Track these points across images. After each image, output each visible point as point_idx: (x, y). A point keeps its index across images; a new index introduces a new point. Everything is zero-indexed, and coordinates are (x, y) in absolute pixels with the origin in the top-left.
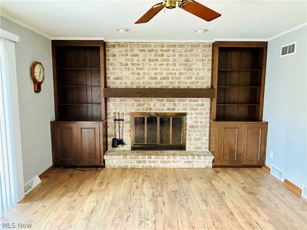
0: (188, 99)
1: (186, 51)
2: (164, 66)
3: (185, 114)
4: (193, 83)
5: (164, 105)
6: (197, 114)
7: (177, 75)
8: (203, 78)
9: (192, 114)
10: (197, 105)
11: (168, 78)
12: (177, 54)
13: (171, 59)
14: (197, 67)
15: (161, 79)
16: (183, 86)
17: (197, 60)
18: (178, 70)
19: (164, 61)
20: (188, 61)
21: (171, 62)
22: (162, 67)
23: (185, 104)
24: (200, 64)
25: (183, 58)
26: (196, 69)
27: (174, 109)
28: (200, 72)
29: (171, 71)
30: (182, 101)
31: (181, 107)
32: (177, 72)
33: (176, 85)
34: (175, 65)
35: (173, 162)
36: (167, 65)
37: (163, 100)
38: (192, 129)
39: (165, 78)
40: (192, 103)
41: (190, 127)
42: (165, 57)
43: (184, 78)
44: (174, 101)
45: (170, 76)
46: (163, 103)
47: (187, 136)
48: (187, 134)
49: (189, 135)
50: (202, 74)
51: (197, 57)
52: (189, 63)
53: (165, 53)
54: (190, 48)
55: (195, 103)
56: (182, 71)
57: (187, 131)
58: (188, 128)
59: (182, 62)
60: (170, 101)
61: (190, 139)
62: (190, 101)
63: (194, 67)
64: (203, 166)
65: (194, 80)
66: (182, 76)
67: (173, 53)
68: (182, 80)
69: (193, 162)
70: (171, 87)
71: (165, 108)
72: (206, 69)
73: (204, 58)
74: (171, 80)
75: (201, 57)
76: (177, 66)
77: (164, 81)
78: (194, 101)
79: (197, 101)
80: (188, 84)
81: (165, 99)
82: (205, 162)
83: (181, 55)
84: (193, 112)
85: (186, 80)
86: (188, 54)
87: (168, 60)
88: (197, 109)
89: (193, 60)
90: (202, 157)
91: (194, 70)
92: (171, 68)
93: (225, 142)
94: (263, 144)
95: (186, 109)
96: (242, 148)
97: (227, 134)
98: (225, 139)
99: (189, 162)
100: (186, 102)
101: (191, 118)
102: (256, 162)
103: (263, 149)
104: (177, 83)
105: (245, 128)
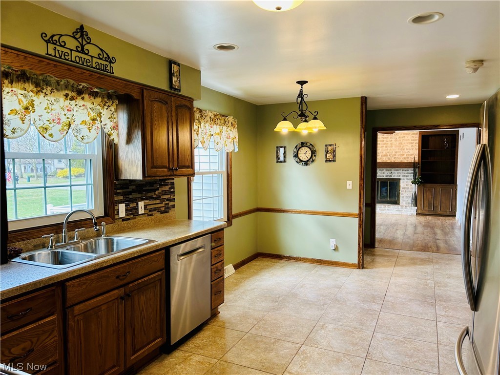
0: (402, 169)
2: (384, 148)
3: (400, 179)
4: (405, 159)
5: (384, 173)
6: (408, 179)
7: (393, 153)
8: (412, 155)
9: (404, 179)
10: (408, 173)
11: (387, 155)
12: (393, 140)
13: (389, 143)
14: (408, 148)
15: (382, 156)
16: (397, 161)
17: (407, 143)
18: (394, 150)
19: (384, 144)
20: (402, 144)
21: (389, 145)
22: (383, 148)
23: (399, 173)
24: (410, 145)
25: (398, 142)
27: (391, 176)
29: (389, 151)
30: (397, 170)
31: (396, 174)
32: (393, 151)
33: (393, 160)
34: (392, 147)
35: (388, 210)
36: (386, 147)
37: (383, 170)
38: (404, 190)
39: (385, 156)
40: (404, 172)
42: (385, 142)
45: (388, 154)
46: (383, 171)
47: (401, 195)
49: (402, 194)
50: (411, 152)
51: (408, 141)
53: (385, 140)
55: (407, 172)
56: (397, 151)
57: (400, 191)
58: (401, 189)
59: (397, 145)
60: (388, 171)
61: (403, 197)
62: (403, 170)
63: (405, 148)
64: (409, 213)
65: (405, 156)
66: (397, 154)
68: (397, 156)
69: (402, 210)
70: (389, 161)
71: (385, 175)
72: (414, 149)
73: (413, 142)
74: (389, 156)
75: (410, 141)
77: (384, 158)
78: (406, 171)
79: (408, 170)
80: (401, 159)
81: (385, 169)
82: (410, 211)
83: (396, 140)
84: (405, 178)
85: (399, 157)
86: (402, 139)
87: (387, 144)
88: (408, 176)
89: (405, 143)
90: (408, 208)
91: (406, 150)
92: (389, 149)
93: (425, 198)
94: (454, 200)
95: (400, 176)
96: (438, 202)
97: (426, 192)
98: (425, 196)
99: (399, 211)
100: (400, 171)
101: (403, 182)
102: (448, 213)
103: (454, 204)
104: (393, 158)
105: (439, 188)
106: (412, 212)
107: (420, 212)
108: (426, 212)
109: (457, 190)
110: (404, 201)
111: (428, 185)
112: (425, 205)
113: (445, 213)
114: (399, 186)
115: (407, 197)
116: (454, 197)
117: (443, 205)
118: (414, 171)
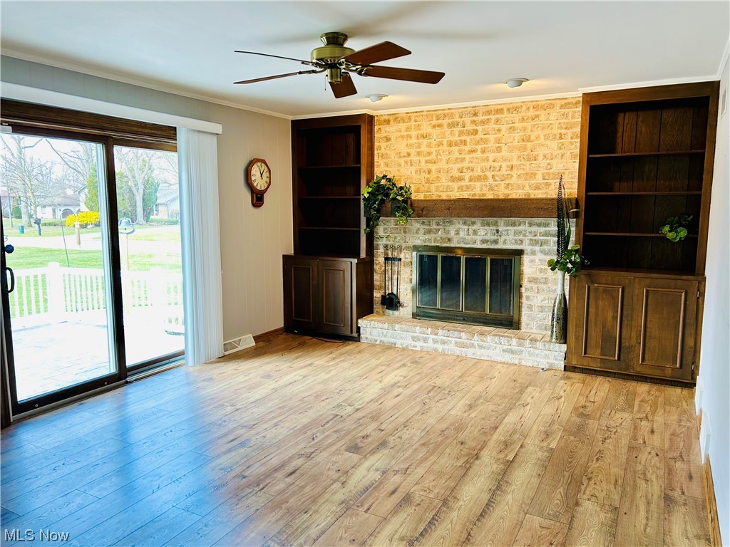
0: (528, 220)
1: (523, 120)
2: (479, 155)
3: (520, 253)
4: (537, 187)
5: (475, 232)
7: (504, 171)
9: (533, 253)
10: (546, 234)
11: (486, 178)
12: (504, 128)
13: (492, 138)
14: (547, 151)
15: (470, 180)
16: (516, 194)
18: (505, 160)
19: (478, 143)
20: (529, 141)
21: (492, 145)
22: (474, 155)
23: (520, 232)
24: (554, 145)
25: (517, 136)
26: (545, 157)
27: (496, 242)
28: (554, 162)
29: (490, 163)
30: (513, 224)
31: (511, 237)
32: (504, 165)
33: (501, 192)
34: (499, 150)
36: (483, 152)
37: (474, 223)
38: (535, 286)
39: (479, 178)
40: (534, 229)
41: (530, 282)
42: (480, 135)
43: (519, 176)
44: (496, 224)
45: (489, 174)
46: (475, 227)
47: (524, 300)
48: (524, 295)
49: (528, 298)
50: (557, 166)
51: (546, 132)
52: (529, 145)
53: (480, 128)
54: (532, 113)
55: (542, 229)
56: (515, 162)
57: (523, 290)
58: (525, 283)
59: (516, 143)
60: (488, 224)
61: (530, 307)
62: (530, 225)
63: (540, 152)
64: (543, 363)
65: (539, 179)
66: (515, 173)
67: (497, 127)
68: (514, 180)
69: (521, 352)
70: (490, 196)
71: (478, 238)
72: (568, 155)
73: (563, 131)
74: (491, 180)
75: (556, 131)
76: (504, 153)
77: (478, 185)
78: (539, 225)
80: (527, 190)
81: (479, 221)
82: (547, 357)
83: (512, 130)
84: (537, 248)
85: (520, 182)
86: (529, 125)
87: (486, 141)
88: (543, 243)
89: (538, 138)
90: (539, 345)
91: (541, 158)
92: (491, 156)
93: (592, 317)
94: (690, 331)
95: (522, 241)
96: (634, 334)
97: (597, 299)
98: (592, 310)
99: (512, 352)
100: (522, 228)
101: (532, 261)
102: (668, 372)
103: (690, 342)
104: (502, 187)
105: (639, 285)
106: (552, 361)
107: (574, 363)
108: (595, 365)
109: (702, 294)
110: (533, 319)
111: (605, 276)
112: (592, 341)
113: (657, 374)
114: (520, 274)
115: (542, 309)
116: (691, 320)
117: (652, 344)
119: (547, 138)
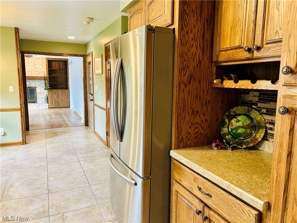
0: (37, 81)
1: (33, 61)
3: (36, 87)
4: (38, 74)
6: (41, 87)
7: (30, 71)
8: (42, 72)
9: (39, 87)
12: (29, 62)
14: (39, 67)
16: (33, 75)
20: (35, 65)
24: (41, 66)
25: (32, 64)
26: (39, 68)
27: (30, 85)
28: (41, 70)
30: (34, 82)
31: (33, 84)
32: (30, 69)
38: (40, 94)
40: (38, 82)
43: (34, 72)
44: (30, 81)
47: (37, 97)
48: (37, 96)
49: (38, 96)
50: (42, 70)
51: (39, 63)
52: (35, 66)
54: (35, 59)
55: (40, 83)
56: (33, 69)
57: (37, 95)
58: (37, 93)
59: (32, 65)
61: (39, 98)
62: (37, 82)
63: (38, 67)
64: (44, 108)
65: (38, 73)
66: (33, 71)
68: (33, 73)
69: (39, 106)
72: (44, 68)
73: (42, 64)
75: (41, 63)
76: (30, 67)
78: (39, 82)
79: (41, 82)
80: (36, 75)
82: (45, 107)
83: (31, 62)
84: (39, 86)
85: (34, 73)
86: (35, 62)
88: (41, 85)
89: (37, 64)
90: (43, 104)
93: (53, 98)
94: (68, 98)
95: (36, 85)
96: (60, 100)
97: (53, 95)
98: (52, 97)
99: (37, 107)
100: (36, 82)
101: (39, 89)
102: (66, 106)
103: (69, 100)
104: (30, 74)
105: (60, 91)
106: (46, 107)
107: (50, 107)
108: (54, 106)
109: (69, 92)
110: (40, 101)
111: (54, 90)
112: (53, 102)
113: (64, 106)
114: (36, 91)
115: (42, 98)
116: (68, 97)
117: (63, 101)
118: (45, 82)
119: (39, 65)
